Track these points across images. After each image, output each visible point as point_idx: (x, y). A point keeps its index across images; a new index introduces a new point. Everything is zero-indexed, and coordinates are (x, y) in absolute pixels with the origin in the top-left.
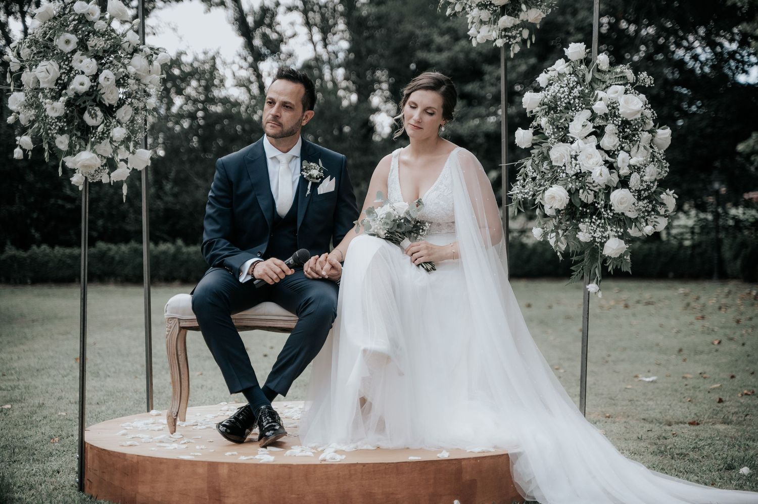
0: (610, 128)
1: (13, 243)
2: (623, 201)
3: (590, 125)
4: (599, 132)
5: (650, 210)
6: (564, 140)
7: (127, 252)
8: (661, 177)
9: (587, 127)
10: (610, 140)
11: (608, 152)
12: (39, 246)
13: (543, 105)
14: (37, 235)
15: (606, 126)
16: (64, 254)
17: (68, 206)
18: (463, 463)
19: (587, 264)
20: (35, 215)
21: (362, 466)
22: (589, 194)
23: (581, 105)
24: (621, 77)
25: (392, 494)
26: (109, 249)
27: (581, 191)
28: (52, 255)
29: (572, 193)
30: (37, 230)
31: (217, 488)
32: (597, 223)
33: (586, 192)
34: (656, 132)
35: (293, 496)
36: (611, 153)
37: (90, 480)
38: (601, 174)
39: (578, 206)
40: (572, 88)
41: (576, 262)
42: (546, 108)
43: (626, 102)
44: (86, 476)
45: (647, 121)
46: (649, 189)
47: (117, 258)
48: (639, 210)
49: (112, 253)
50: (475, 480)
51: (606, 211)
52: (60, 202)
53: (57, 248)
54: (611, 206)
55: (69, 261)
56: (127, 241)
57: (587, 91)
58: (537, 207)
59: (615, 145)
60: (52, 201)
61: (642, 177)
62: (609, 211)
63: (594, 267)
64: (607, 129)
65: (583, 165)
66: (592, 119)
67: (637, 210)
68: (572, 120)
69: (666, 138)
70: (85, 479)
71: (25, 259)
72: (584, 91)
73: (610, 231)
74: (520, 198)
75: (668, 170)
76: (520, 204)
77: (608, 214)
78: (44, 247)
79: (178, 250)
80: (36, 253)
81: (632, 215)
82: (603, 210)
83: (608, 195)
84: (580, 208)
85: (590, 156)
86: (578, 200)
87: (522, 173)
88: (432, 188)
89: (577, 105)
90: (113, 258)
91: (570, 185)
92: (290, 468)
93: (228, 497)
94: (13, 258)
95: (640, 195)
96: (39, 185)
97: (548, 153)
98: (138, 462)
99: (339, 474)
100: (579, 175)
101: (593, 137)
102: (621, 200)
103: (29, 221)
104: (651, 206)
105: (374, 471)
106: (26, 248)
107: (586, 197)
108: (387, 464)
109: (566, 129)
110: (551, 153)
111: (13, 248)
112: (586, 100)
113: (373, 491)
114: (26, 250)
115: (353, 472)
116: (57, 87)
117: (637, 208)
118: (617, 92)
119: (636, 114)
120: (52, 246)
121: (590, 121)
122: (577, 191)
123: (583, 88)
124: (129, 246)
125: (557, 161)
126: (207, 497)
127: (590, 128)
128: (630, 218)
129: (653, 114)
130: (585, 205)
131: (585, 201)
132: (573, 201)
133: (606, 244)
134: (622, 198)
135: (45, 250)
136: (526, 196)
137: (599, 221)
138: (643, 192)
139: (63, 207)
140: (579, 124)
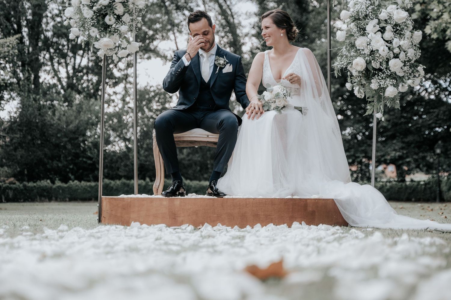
0: (389, 28)
1: (59, 180)
2: (396, 65)
3: (378, 26)
4: (382, 30)
5: (411, 72)
6: (363, 35)
7: (120, 184)
8: (417, 58)
9: (376, 27)
10: (388, 34)
11: (387, 41)
12: (73, 181)
13: (352, 17)
14: (72, 177)
15: (386, 26)
16: (86, 186)
17: (89, 162)
18: (308, 201)
19: (376, 104)
20: (71, 167)
21: (252, 200)
22: (377, 63)
23: (372, 16)
24: (394, 3)
25: (269, 215)
26: (110, 183)
27: (373, 61)
28: (80, 186)
29: (368, 63)
30: (72, 174)
31: (173, 212)
32: (382, 76)
33: (375, 62)
34: (414, 33)
35: (215, 215)
36: (389, 42)
37: (105, 216)
38: (384, 50)
39: (371, 70)
40: (368, 7)
41: (370, 102)
42: (353, 19)
43: (398, 13)
44: (102, 215)
45: (409, 26)
46: (410, 61)
47: (114, 188)
48: (405, 72)
49: (111, 185)
50: (315, 211)
51: (387, 70)
52: (84, 160)
53: (83, 182)
54: (389, 68)
55: (89, 189)
56: (120, 179)
57: (376, 8)
58: (348, 71)
59: (391, 37)
60: (81, 159)
61: (406, 54)
62: (388, 70)
63: (380, 104)
64: (387, 28)
65: (374, 46)
66: (379, 23)
67: (403, 72)
68: (367, 24)
69: (419, 36)
70: (102, 216)
71: (66, 188)
72: (374, 8)
73: (389, 81)
74: (339, 67)
75: (420, 54)
76: (339, 72)
77: (388, 72)
78: (76, 181)
79: (147, 183)
80: (71, 185)
81: (401, 74)
82: (385, 70)
83: (387, 62)
84: (372, 71)
85: (377, 42)
86: (371, 67)
87: (340, 55)
88: (289, 67)
89: (370, 15)
90: (112, 188)
91: (367, 58)
92: (213, 200)
93: (179, 217)
94: (59, 187)
95: (405, 64)
96: (73, 151)
97: (354, 43)
98: (131, 202)
99: (240, 204)
100: (372, 52)
101: (380, 32)
102: (395, 65)
103: (68, 170)
104: (411, 70)
105: (259, 203)
106: (66, 182)
107: (375, 65)
108: (267, 199)
109: (364, 29)
110: (356, 42)
111: (59, 182)
112: (376, 12)
113: (259, 214)
114: (66, 183)
115: (247, 203)
116: (91, 4)
117: (403, 70)
118: (392, 9)
119: (403, 20)
120: (80, 181)
121: (378, 24)
122: (370, 62)
123: (374, 6)
124: (121, 181)
125: (359, 47)
126: (168, 217)
127: (378, 28)
128: (399, 76)
129: (412, 23)
130: (375, 69)
131: (375, 67)
132: (368, 67)
133: (387, 90)
134: (395, 63)
135: (76, 183)
136: (342, 66)
137: (383, 75)
138: (407, 62)
139: (86, 162)
140: (371, 26)
